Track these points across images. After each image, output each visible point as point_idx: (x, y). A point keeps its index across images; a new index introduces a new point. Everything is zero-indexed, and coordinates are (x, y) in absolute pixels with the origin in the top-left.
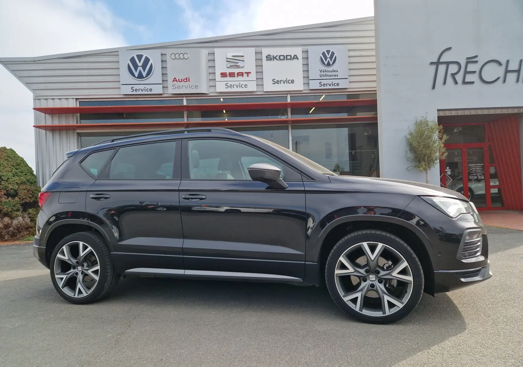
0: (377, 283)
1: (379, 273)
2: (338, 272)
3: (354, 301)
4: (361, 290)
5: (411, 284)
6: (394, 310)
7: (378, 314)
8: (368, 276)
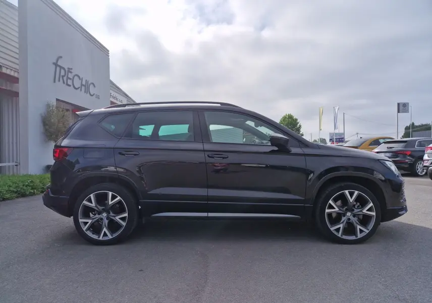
0: (352, 218)
1: (353, 210)
2: (327, 211)
3: (338, 230)
4: (343, 222)
5: (374, 217)
6: (363, 234)
7: (353, 238)
8: (346, 213)
